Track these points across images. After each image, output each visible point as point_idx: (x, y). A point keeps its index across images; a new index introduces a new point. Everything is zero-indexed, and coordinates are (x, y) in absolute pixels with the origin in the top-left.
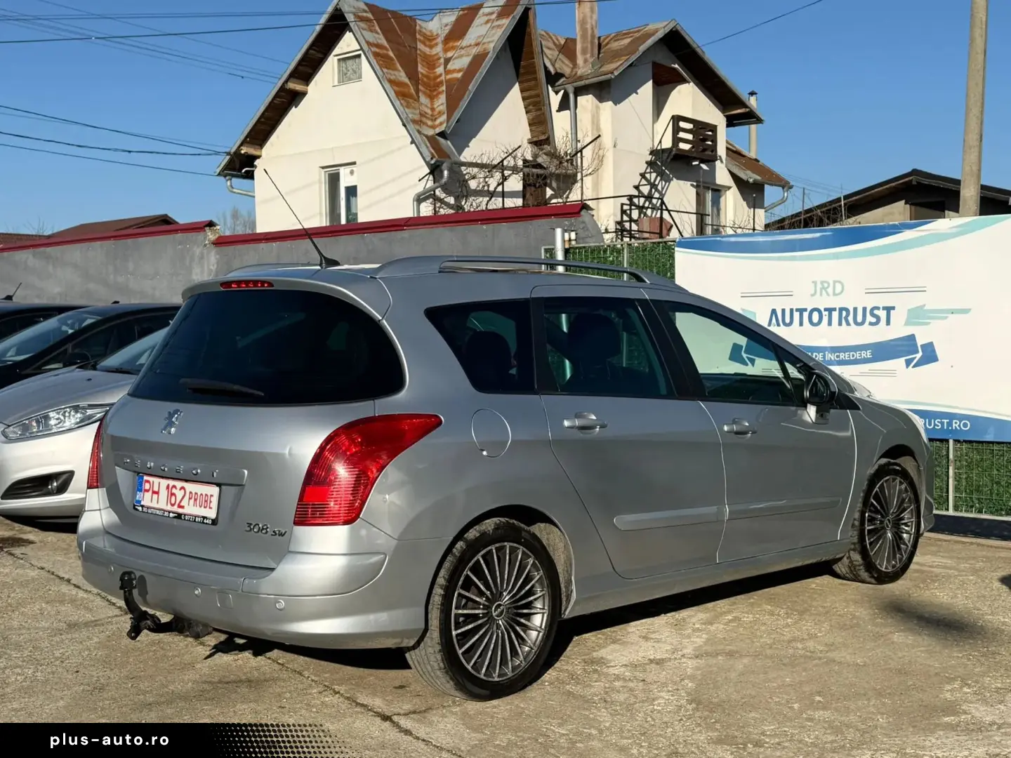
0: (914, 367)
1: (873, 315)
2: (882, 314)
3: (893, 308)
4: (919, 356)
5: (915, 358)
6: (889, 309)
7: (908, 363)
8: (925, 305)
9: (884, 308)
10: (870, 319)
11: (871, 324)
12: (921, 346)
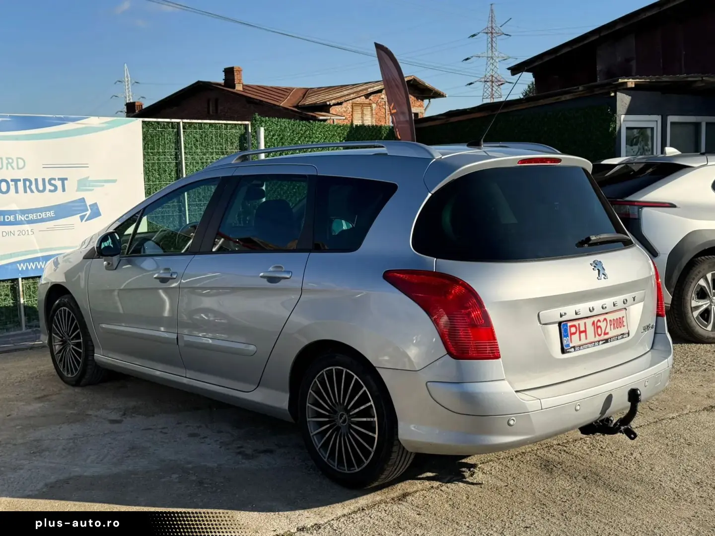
0: (86, 221)
1: (50, 184)
2: (59, 184)
3: (66, 179)
4: (88, 213)
5: (86, 214)
6: (63, 180)
7: (82, 218)
8: (89, 177)
9: (59, 179)
10: (48, 187)
11: (50, 191)
12: (90, 206)
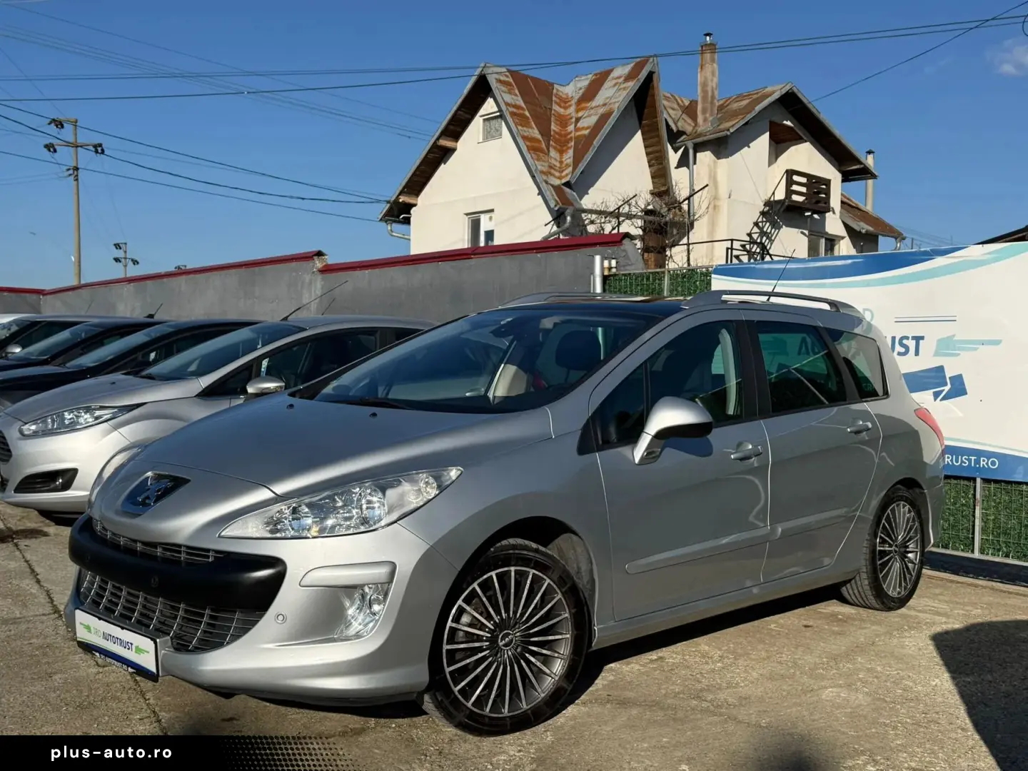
1: (901, 344)
2: (911, 344)
3: (922, 338)
4: (947, 388)
5: (944, 390)
6: (918, 339)
9: (914, 338)
10: (898, 348)
11: (901, 353)
